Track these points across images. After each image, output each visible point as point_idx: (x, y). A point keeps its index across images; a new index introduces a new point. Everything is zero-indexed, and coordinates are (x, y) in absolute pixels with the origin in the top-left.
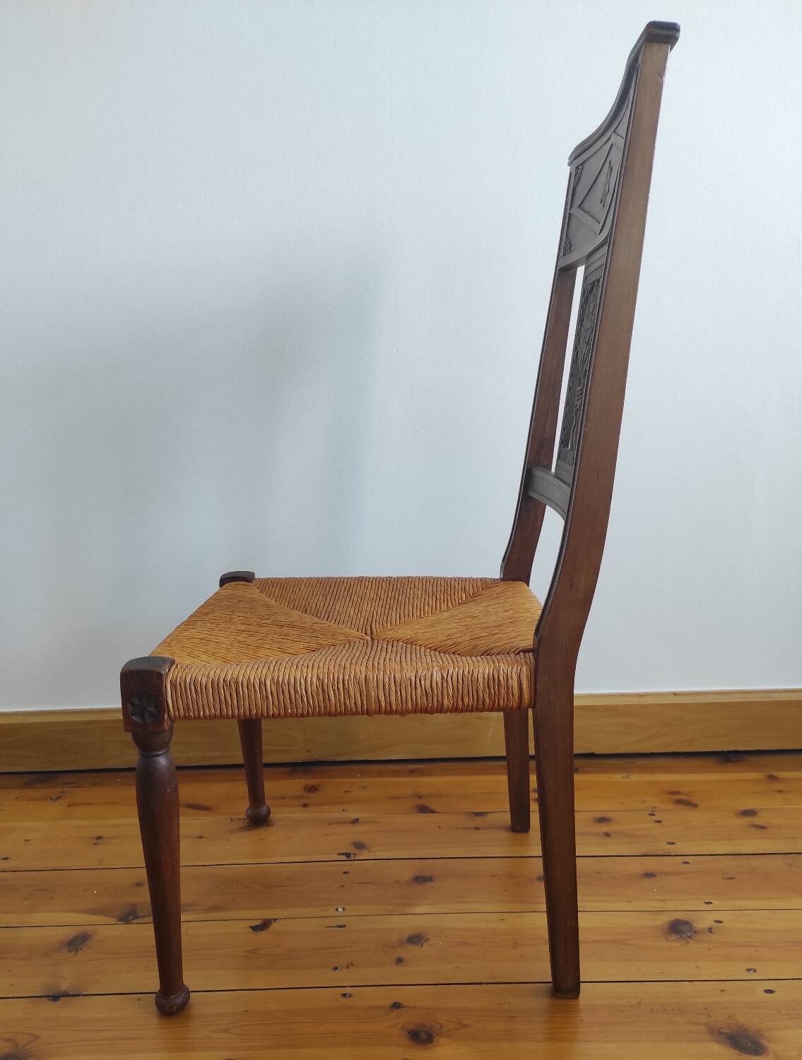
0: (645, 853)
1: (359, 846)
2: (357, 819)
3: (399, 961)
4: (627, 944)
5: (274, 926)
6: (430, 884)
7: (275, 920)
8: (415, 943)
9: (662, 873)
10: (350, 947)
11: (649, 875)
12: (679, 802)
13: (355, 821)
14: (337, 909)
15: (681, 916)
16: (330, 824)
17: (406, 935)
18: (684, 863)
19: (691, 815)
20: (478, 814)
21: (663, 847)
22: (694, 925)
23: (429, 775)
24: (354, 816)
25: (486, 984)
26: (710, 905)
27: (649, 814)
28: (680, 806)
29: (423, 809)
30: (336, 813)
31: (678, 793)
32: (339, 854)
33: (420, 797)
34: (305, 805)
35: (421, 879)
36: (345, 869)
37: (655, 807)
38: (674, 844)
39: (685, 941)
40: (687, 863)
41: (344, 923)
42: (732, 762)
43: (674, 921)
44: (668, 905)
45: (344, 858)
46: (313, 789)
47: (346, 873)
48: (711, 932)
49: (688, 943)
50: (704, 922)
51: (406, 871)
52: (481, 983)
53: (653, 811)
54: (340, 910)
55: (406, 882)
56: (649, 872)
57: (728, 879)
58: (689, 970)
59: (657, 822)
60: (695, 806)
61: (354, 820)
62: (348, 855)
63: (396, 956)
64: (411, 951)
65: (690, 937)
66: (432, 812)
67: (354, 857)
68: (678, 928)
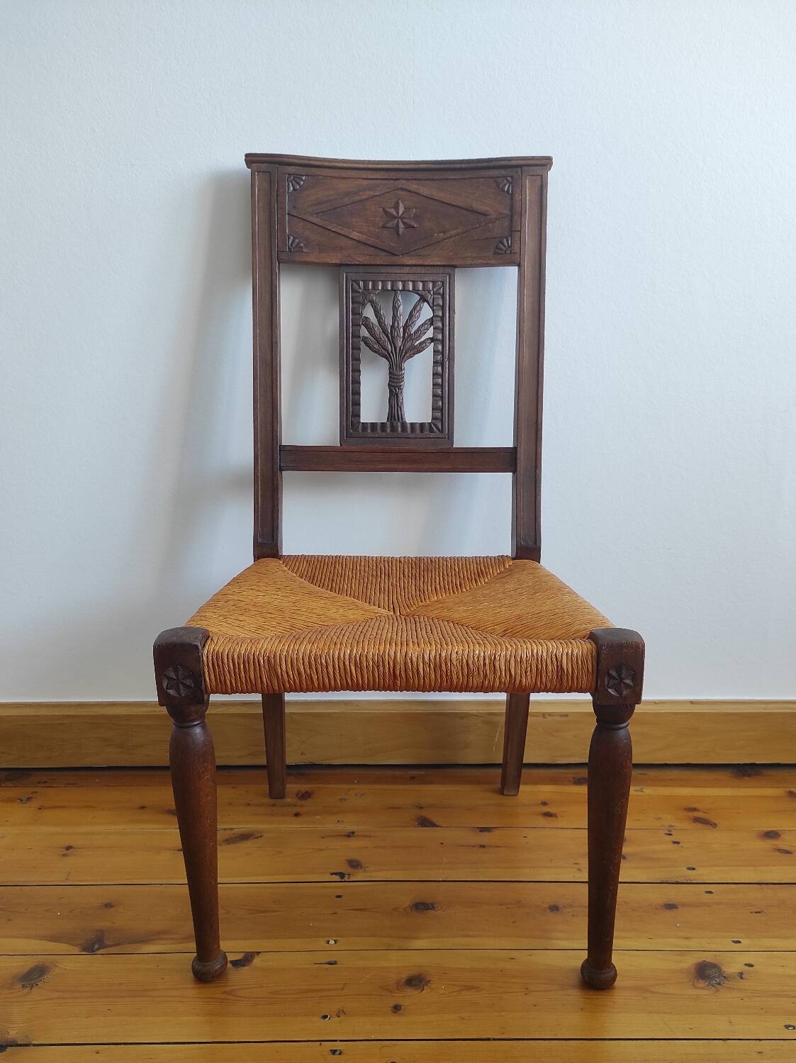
0: (664, 880)
1: (354, 864)
2: (353, 833)
3: (397, 1008)
4: (651, 992)
5: (257, 961)
6: (431, 912)
7: (259, 953)
8: (415, 985)
9: (684, 905)
10: (342, 989)
11: (670, 907)
12: (697, 820)
13: (350, 835)
14: (328, 942)
15: (708, 958)
16: (323, 838)
17: (405, 975)
18: (707, 892)
19: (710, 835)
20: (483, 830)
21: (682, 873)
22: (724, 969)
23: (431, 783)
24: (350, 828)
25: (494, 1040)
26: (739, 944)
27: (666, 834)
28: (699, 826)
29: (425, 823)
30: (331, 825)
31: (695, 810)
32: (332, 874)
33: (421, 808)
34: (297, 815)
35: (422, 907)
36: (339, 892)
37: (671, 826)
38: (694, 869)
39: (713, 988)
40: (711, 892)
41: (335, 960)
42: (749, 775)
43: (699, 964)
44: (693, 944)
45: (337, 878)
46: (305, 796)
47: (339, 897)
48: (742, 978)
49: (718, 991)
50: (732, 966)
51: (405, 897)
52: (489, 1039)
53: (670, 831)
54: (332, 942)
55: (405, 909)
56: (671, 903)
57: (756, 912)
58: (720, 1026)
59: (675, 842)
60: (714, 825)
61: (350, 833)
62: (342, 875)
63: (392, 1002)
64: (410, 998)
65: (719, 984)
66: (433, 825)
67: (349, 878)
68: (706, 973)
